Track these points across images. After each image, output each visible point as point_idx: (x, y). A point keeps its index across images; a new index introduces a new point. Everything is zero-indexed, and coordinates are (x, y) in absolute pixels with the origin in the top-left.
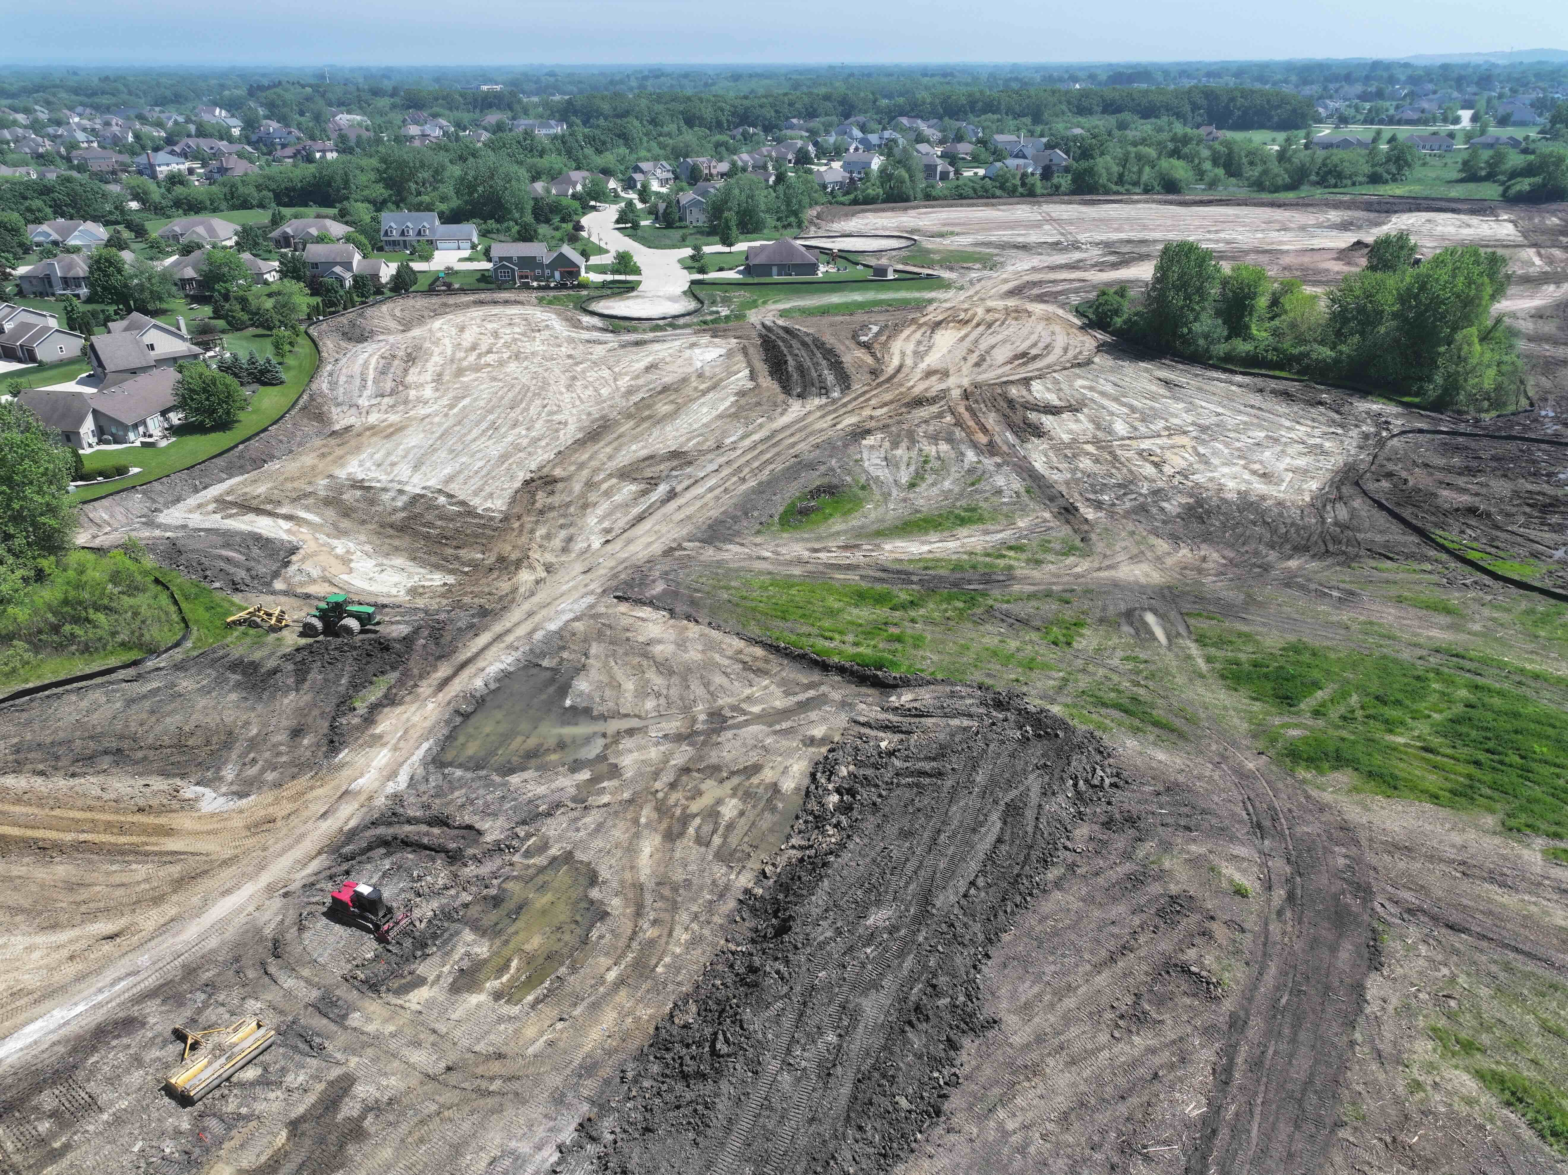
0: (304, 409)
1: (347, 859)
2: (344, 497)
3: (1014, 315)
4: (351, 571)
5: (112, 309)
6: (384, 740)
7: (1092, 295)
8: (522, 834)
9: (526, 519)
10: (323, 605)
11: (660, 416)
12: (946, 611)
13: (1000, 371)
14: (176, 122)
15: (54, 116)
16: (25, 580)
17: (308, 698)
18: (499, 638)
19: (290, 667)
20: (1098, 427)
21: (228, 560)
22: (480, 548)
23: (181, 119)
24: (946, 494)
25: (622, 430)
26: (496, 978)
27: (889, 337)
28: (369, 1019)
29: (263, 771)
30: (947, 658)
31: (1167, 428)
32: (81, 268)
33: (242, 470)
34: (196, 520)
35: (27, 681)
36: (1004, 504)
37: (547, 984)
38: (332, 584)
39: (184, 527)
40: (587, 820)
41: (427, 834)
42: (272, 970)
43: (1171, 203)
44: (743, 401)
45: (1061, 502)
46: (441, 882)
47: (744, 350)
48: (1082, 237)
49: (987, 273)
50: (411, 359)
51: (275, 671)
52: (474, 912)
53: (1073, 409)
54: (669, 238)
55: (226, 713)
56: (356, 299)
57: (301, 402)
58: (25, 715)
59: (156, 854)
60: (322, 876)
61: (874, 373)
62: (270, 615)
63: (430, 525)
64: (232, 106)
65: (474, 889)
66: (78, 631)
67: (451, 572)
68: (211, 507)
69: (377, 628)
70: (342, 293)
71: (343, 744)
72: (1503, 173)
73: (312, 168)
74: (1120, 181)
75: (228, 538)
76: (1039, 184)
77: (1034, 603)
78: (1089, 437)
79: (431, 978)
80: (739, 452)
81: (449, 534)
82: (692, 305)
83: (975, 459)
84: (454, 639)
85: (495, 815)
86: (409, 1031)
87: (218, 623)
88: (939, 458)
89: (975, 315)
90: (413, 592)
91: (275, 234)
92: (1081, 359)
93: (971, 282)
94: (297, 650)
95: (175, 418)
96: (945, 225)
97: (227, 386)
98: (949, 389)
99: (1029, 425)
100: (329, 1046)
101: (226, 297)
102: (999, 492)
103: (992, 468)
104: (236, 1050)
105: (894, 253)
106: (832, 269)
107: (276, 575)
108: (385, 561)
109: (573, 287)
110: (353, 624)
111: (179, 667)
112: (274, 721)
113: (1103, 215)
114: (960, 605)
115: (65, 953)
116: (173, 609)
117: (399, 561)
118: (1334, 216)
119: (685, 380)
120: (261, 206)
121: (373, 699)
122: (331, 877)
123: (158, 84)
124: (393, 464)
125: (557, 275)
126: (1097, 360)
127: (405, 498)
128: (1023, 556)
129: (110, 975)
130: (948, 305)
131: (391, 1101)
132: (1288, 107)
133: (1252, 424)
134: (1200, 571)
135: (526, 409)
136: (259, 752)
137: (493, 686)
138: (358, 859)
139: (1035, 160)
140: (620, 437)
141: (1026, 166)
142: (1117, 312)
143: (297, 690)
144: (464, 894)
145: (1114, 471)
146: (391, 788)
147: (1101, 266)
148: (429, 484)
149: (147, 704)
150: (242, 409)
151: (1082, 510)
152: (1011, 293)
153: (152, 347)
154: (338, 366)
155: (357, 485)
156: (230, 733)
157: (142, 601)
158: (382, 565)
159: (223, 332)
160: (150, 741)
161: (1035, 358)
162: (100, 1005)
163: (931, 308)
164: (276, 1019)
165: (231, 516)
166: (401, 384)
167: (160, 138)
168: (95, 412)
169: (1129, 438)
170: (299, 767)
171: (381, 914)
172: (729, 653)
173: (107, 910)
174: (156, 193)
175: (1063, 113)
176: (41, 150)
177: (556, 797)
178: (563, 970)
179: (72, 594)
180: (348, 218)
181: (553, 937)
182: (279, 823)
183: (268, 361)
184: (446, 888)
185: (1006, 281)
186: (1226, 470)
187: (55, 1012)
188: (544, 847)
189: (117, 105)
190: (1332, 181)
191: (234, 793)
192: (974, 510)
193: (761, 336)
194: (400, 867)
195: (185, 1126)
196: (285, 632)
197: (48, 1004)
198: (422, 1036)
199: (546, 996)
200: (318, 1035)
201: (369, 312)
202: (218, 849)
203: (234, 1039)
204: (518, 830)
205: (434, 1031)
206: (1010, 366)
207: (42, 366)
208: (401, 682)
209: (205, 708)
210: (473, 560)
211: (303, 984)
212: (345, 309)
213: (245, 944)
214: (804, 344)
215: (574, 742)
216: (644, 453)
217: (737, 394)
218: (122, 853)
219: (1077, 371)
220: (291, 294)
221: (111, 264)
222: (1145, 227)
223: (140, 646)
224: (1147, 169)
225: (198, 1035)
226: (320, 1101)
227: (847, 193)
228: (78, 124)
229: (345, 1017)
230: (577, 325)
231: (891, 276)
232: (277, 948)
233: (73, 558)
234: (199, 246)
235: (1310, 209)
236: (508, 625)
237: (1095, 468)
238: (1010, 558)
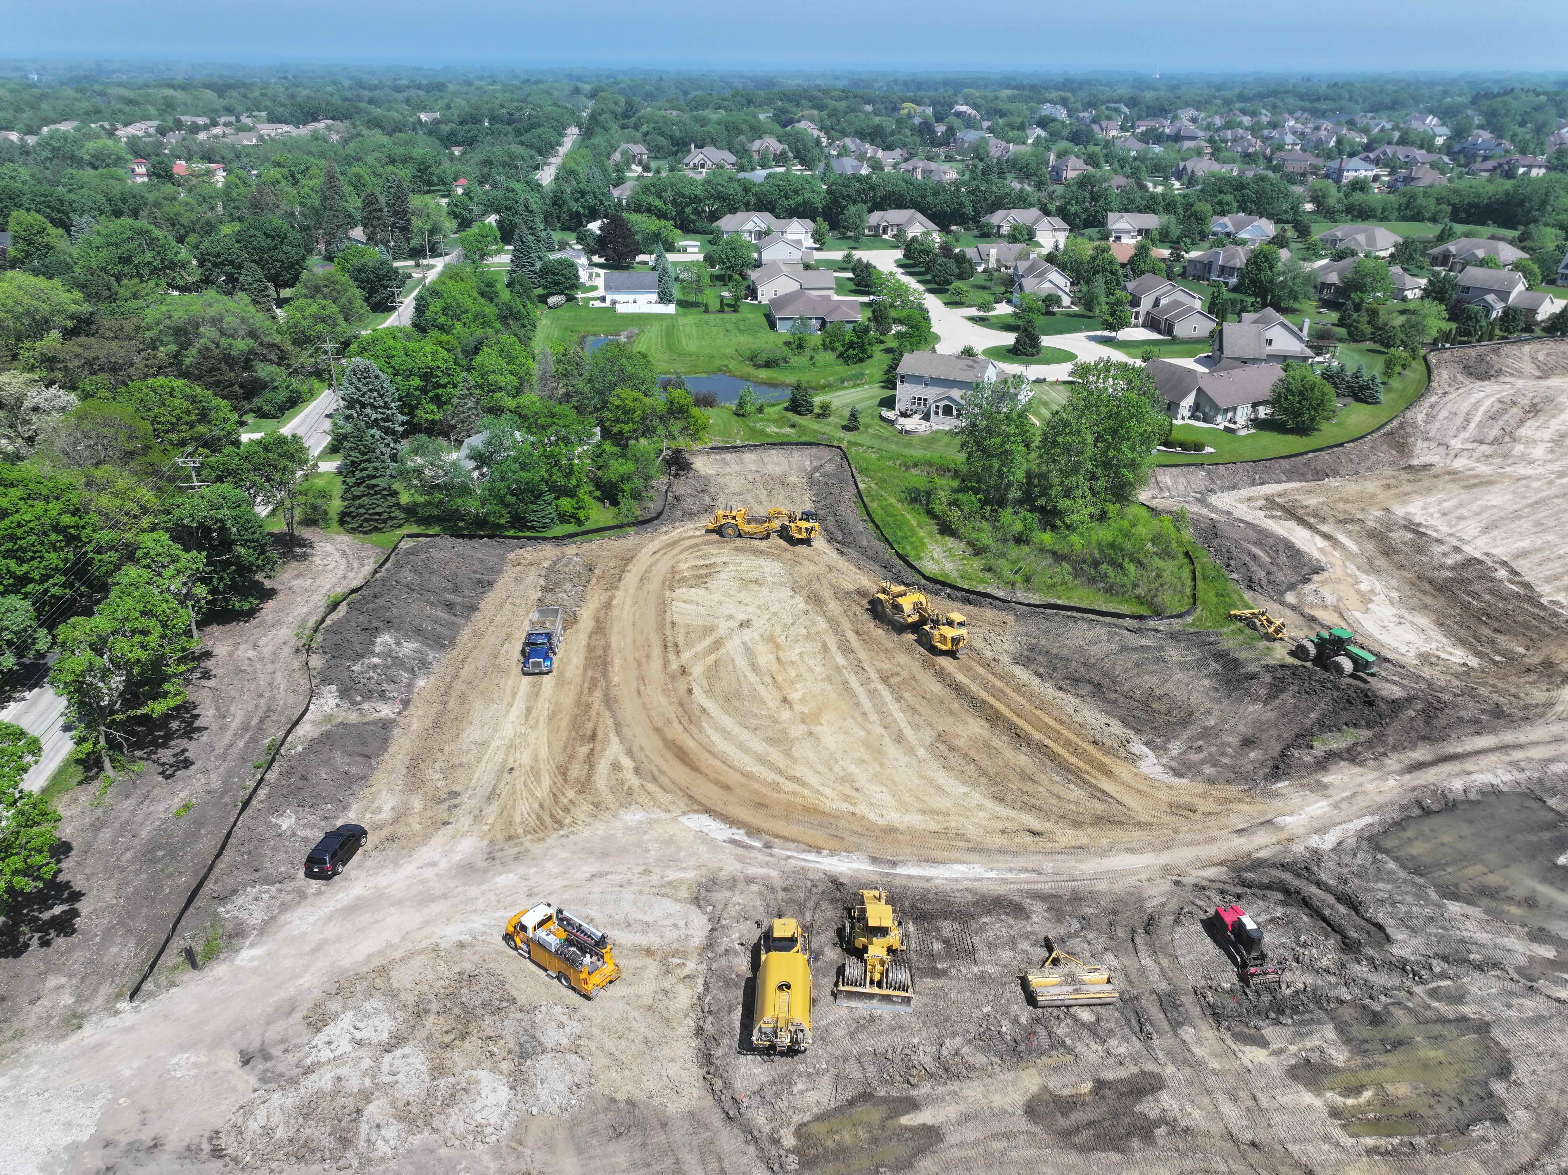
0: (1388, 434)
1: (1244, 884)
2: (1391, 535)
4: (1367, 611)
5: (1251, 300)
6: (1327, 792)
8: (1437, 969)
10: (1325, 634)
14: (1383, 129)
15: (1275, 119)
16: (1091, 515)
17: (1272, 715)
18: (1504, 748)
19: (1268, 679)
21: (1255, 557)
22: (1526, 641)
23: (1388, 126)
26: (1340, 1094)
28: (1200, 1042)
29: (1204, 762)
32: (1240, 257)
33: (1303, 477)
34: (1243, 511)
35: (1059, 597)
37: (1396, 1141)
38: (1341, 615)
39: (1229, 513)
40: (1528, 1003)
41: (1332, 907)
42: (1139, 941)
46: (1325, 962)
50: (1534, 410)
51: (1252, 677)
52: (1347, 1013)
55: (1195, 694)
56: (1497, 332)
57: (1388, 427)
58: (1047, 624)
59: (1091, 785)
60: (1214, 885)
62: (1270, 622)
63: (1476, 595)
64: (1445, 114)
65: (1357, 991)
66: (1111, 573)
67: (1478, 654)
68: (1260, 503)
69: (1369, 679)
70: (1483, 323)
71: (1287, 775)
73: (1508, 184)
75: (1263, 537)
79: (1274, 1047)
81: (1494, 613)
84: (1449, 726)
85: (1414, 931)
86: (1231, 1081)
87: (1222, 611)
90: (1425, 658)
91: (1436, 251)
94: (1282, 666)
95: (1263, 412)
97: (1323, 394)
100: (1156, 1041)
101: (1358, 307)
104: (1084, 988)
107: (1292, 587)
108: (1407, 615)
110: (1347, 665)
111: (1173, 636)
112: (1232, 722)
115: (1000, 825)
116: (1189, 583)
117: (1423, 621)
120: (1434, 220)
121: (1334, 746)
122: (1222, 892)
123: (1381, 91)
124: (1461, 518)
127: (1459, 557)
129: (1021, 862)
131: (1187, 1130)
136: (1208, 743)
137: (1472, 796)
138: (1254, 890)
143: (1265, 704)
144: (1344, 989)
146: (1314, 841)
148: (1494, 551)
149: (1135, 656)
150: (1328, 419)
153: (1270, 342)
154: (1445, 400)
155: (1411, 527)
156: (1191, 714)
157: (1168, 567)
158: (1402, 617)
159: (1340, 340)
160: (1125, 688)
162: (1005, 881)
164: (1124, 986)
165: (1274, 517)
166: (1510, 434)
167: (1360, 144)
168: (1200, 390)
170: (1237, 775)
171: (1254, 955)
173: (1040, 809)
174: (1334, 196)
176: (1251, 150)
177: (1498, 955)
178: (1419, 1141)
179: (1120, 540)
180: (1528, 243)
181: (1425, 1099)
182: (1198, 816)
183: (1373, 379)
184: (1328, 971)
187: (977, 866)
188: (1458, 998)
189: (1333, 111)
191: (1172, 768)
194: (1290, 922)
195: (1023, 1020)
196: (1277, 645)
197: (974, 857)
198: (1241, 1094)
199: (1387, 1153)
200: (1151, 1024)
201: (1506, 349)
202: (1139, 809)
203: (1086, 977)
204: (1434, 962)
205: (1255, 1098)
207: (1175, 340)
208: (1370, 744)
209: (1179, 681)
210: (1512, 651)
211: (1157, 970)
212: (1479, 341)
213: (1126, 904)
215: (1549, 907)
218: (1068, 770)
220: (1425, 316)
221: (1267, 259)
223: (1151, 604)
225: (1062, 955)
226: (1128, 1081)
228: (1291, 128)
229: (1180, 1024)
232: (1150, 924)
233: (1133, 511)
234: (1353, 254)
236: (1523, 739)
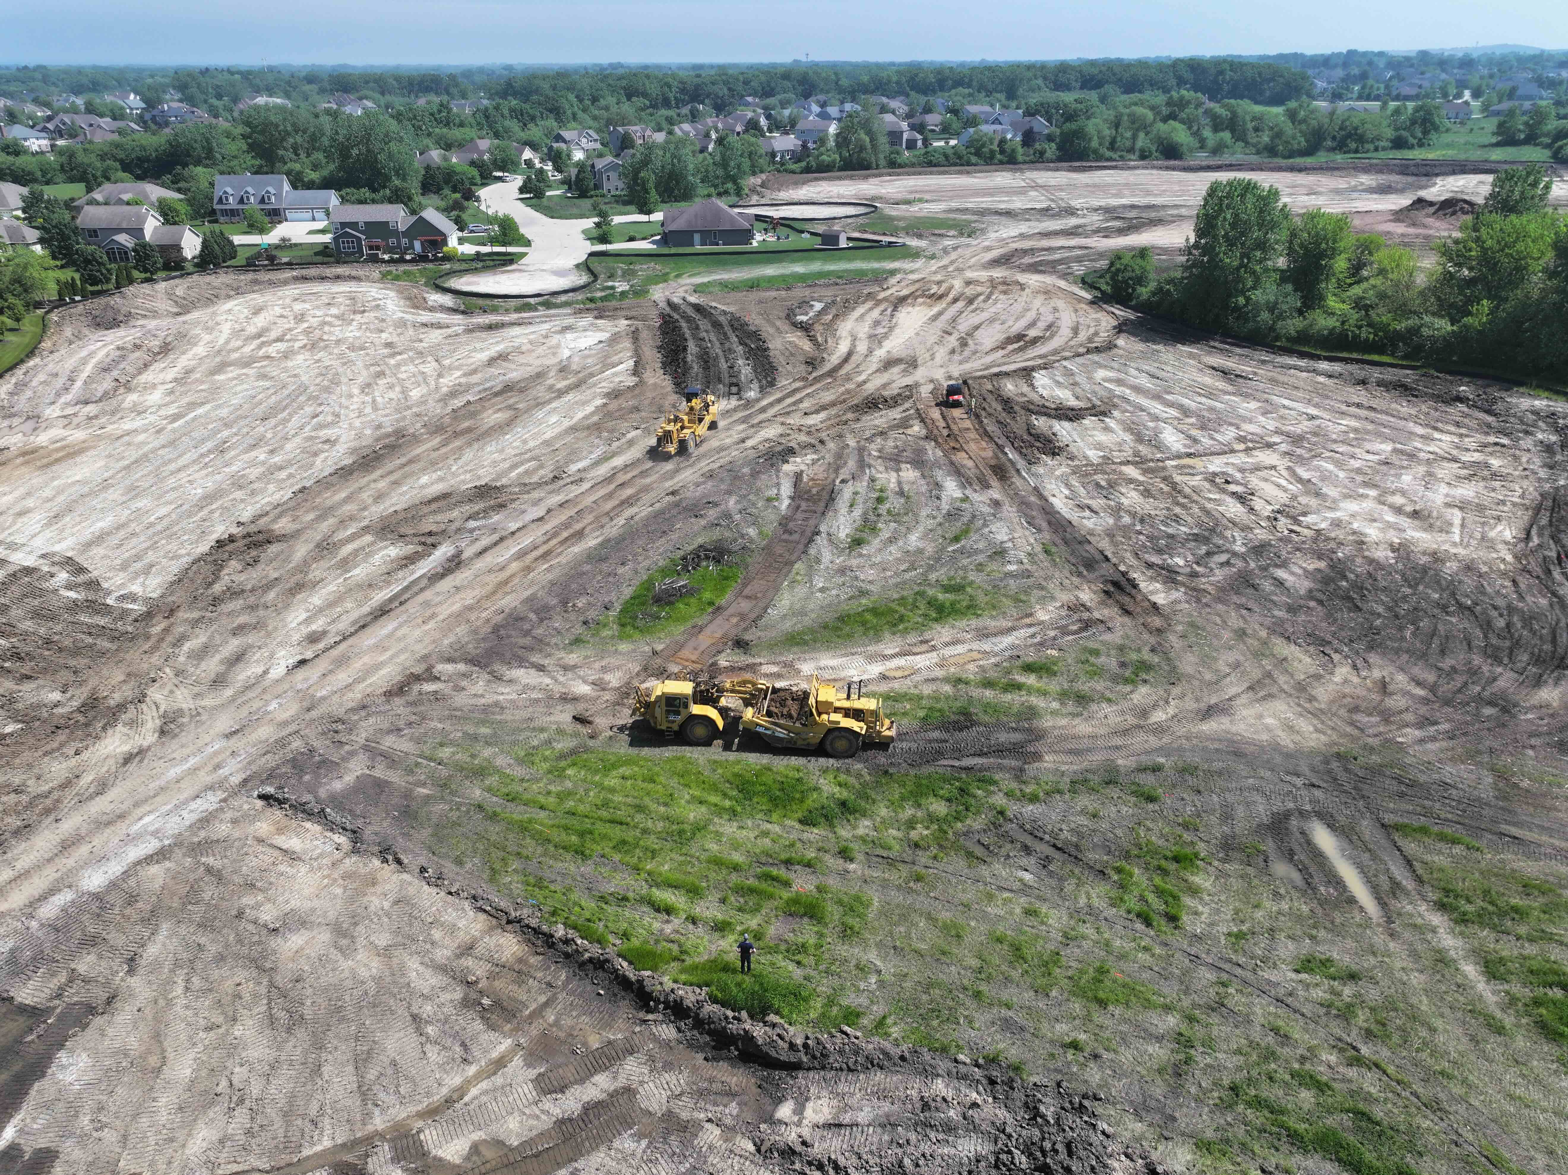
3: (1001, 288)
7: (1103, 264)
9: (182, 615)
11: (486, 427)
12: (911, 824)
13: (989, 359)
20: (1139, 439)
22: (65, 679)
24: (913, 557)
25: (418, 451)
27: (836, 316)
30: (912, 968)
31: (1241, 439)
36: (1010, 575)
43: (1174, 169)
44: (614, 405)
45: (1105, 569)
47: (635, 335)
48: (1076, 203)
49: (964, 240)
50: (163, 350)
53: (1100, 411)
54: (579, 207)
56: (136, 274)
61: (812, 363)
64: (147, 92)
70: (110, 265)
72: (1547, 135)
74: (1112, 147)
76: (1020, 150)
77: (1085, 801)
78: (1128, 454)
80: (586, 486)
82: (584, 279)
83: (958, 494)
88: (901, 493)
89: (951, 288)
91: (82, 201)
92: (1098, 342)
93: (945, 251)
96: (911, 192)
98: (917, 385)
99: (1037, 437)
102: (1000, 553)
103: (986, 509)
105: (850, 220)
106: (771, 238)
109: (436, 259)
113: (1097, 180)
114: (940, 808)
118: (1366, 180)
119: (540, 375)
124: (22, 513)
125: (417, 245)
126: (1121, 342)
128: (1053, 686)
130: (915, 277)
132: (1281, 80)
133: (1368, 432)
134: (1386, 716)
135: (286, 421)
139: (1014, 125)
140: (410, 462)
141: (1004, 132)
142: (1140, 280)
145: (1178, 510)
147: (1107, 233)
148: (56, 549)
151: (1142, 585)
152: (996, 262)
154: (48, 360)
161: (1035, 341)
163: (893, 281)
166: (124, 385)
169: (1189, 455)
172: (442, 955)
175: (1039, 88)
180: (182, 184)
185: (988, 249)
186: (1352, 506)
190: (1353, 145)
192: (958, 589)
193: (663, 316)
201: (137, 290)
206: (1001, 353)
212: (115, 288)
214: (717, 325)
216: (438, 488)
217: (607, 395)
219: (1095, 357)
222: (1148, 193)
224: (1142, 135)
227: (799, 161)
230: (418, 304)
231: (843, 244)
235: (1336, 173)
237: (1147, 506)
238: (1030, 690)
